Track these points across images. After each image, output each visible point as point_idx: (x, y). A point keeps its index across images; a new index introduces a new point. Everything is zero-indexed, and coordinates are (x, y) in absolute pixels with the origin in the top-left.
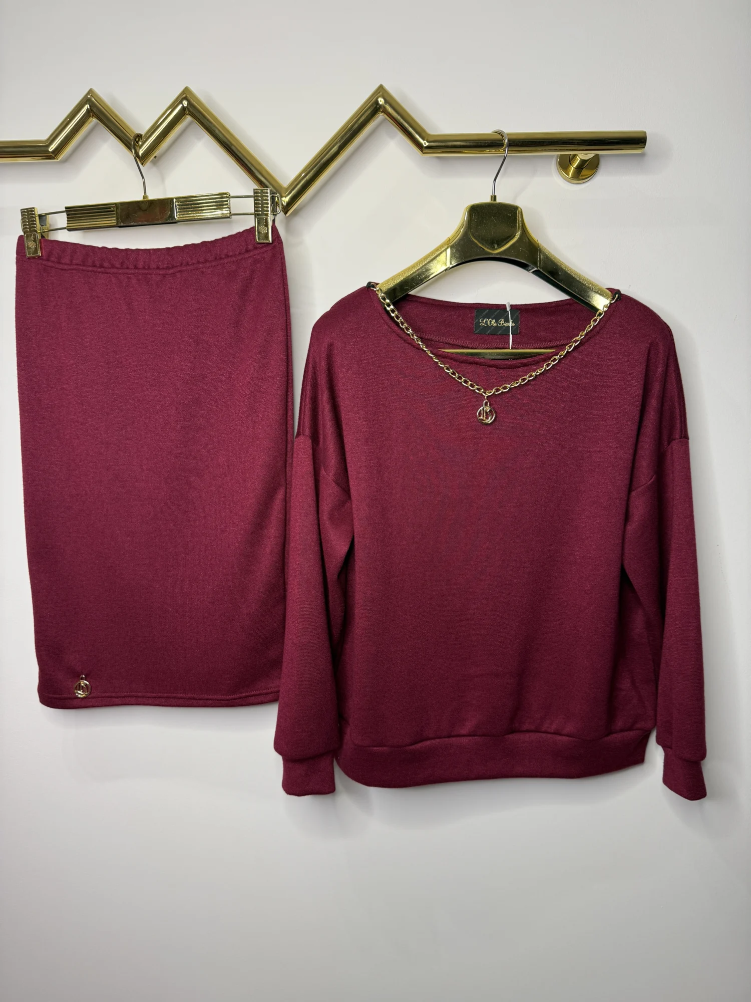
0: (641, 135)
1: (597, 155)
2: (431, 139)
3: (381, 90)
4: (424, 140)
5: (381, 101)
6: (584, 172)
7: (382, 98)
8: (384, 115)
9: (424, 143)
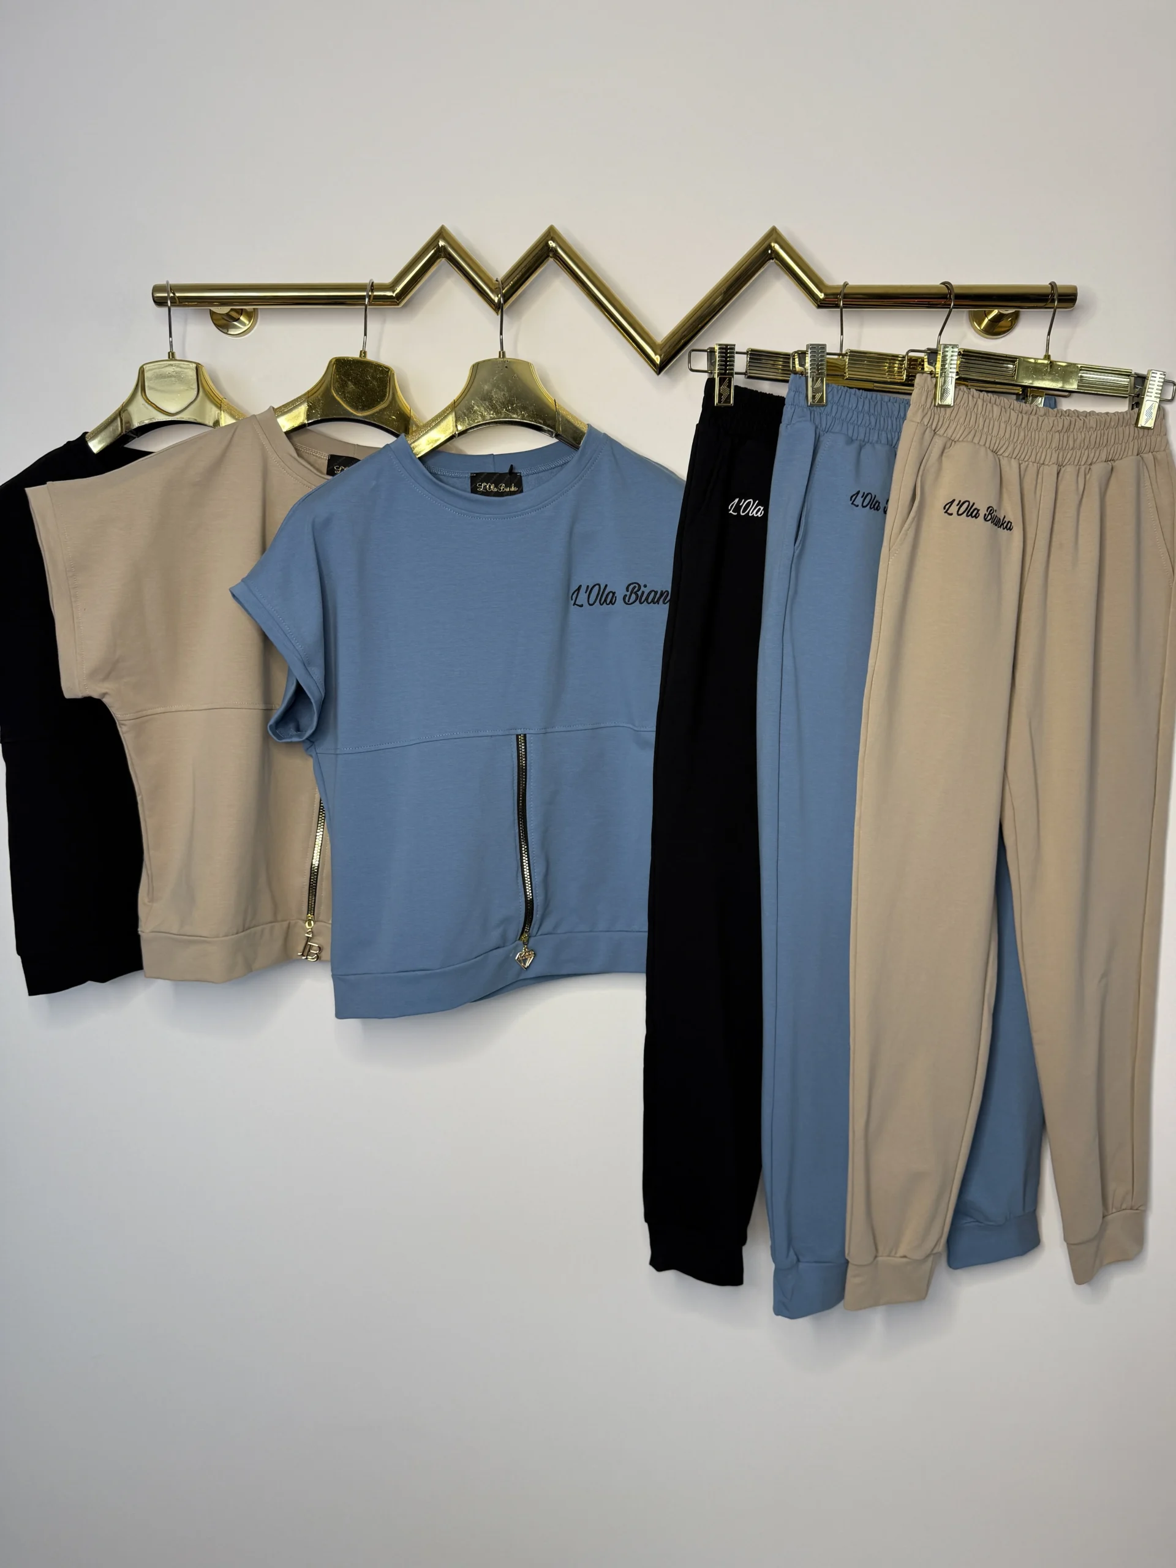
0: (1073, 291)
2: (829, 291)
3: (773, 234)
4: (820, 291)
5: (774, 246)
6: (999, 327)
7: (776, 242)
8: (777, 261)
9: (821, 296)
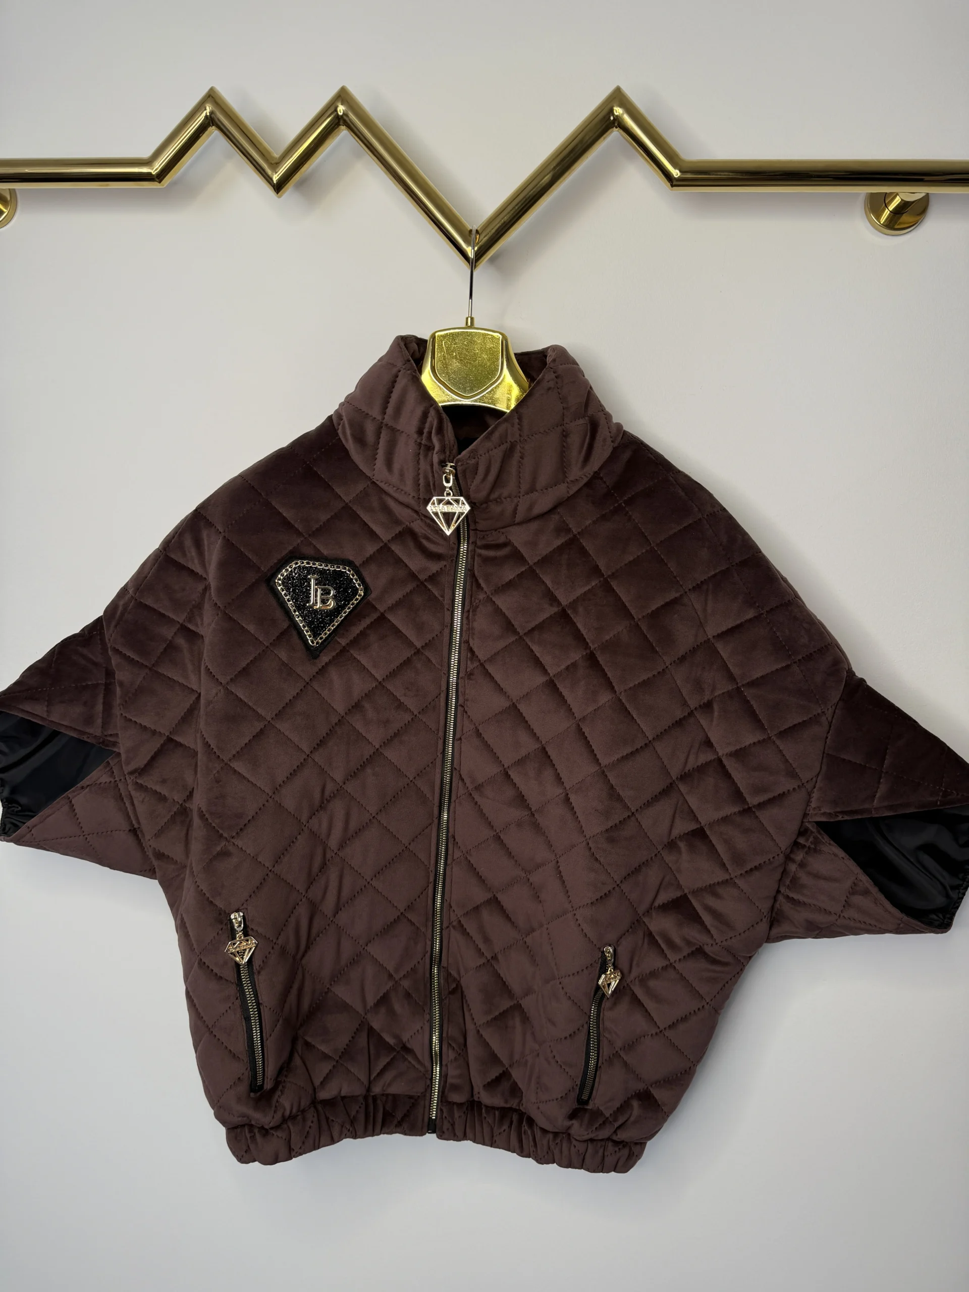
1: (928, 194)
2: (686, 168)
3: (618, 97)
4: (675, 168)
5: (618, 111)
6: (905, 218)
7: (621, 105)
8: (621, 131)
9: (676, 173)
